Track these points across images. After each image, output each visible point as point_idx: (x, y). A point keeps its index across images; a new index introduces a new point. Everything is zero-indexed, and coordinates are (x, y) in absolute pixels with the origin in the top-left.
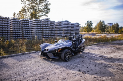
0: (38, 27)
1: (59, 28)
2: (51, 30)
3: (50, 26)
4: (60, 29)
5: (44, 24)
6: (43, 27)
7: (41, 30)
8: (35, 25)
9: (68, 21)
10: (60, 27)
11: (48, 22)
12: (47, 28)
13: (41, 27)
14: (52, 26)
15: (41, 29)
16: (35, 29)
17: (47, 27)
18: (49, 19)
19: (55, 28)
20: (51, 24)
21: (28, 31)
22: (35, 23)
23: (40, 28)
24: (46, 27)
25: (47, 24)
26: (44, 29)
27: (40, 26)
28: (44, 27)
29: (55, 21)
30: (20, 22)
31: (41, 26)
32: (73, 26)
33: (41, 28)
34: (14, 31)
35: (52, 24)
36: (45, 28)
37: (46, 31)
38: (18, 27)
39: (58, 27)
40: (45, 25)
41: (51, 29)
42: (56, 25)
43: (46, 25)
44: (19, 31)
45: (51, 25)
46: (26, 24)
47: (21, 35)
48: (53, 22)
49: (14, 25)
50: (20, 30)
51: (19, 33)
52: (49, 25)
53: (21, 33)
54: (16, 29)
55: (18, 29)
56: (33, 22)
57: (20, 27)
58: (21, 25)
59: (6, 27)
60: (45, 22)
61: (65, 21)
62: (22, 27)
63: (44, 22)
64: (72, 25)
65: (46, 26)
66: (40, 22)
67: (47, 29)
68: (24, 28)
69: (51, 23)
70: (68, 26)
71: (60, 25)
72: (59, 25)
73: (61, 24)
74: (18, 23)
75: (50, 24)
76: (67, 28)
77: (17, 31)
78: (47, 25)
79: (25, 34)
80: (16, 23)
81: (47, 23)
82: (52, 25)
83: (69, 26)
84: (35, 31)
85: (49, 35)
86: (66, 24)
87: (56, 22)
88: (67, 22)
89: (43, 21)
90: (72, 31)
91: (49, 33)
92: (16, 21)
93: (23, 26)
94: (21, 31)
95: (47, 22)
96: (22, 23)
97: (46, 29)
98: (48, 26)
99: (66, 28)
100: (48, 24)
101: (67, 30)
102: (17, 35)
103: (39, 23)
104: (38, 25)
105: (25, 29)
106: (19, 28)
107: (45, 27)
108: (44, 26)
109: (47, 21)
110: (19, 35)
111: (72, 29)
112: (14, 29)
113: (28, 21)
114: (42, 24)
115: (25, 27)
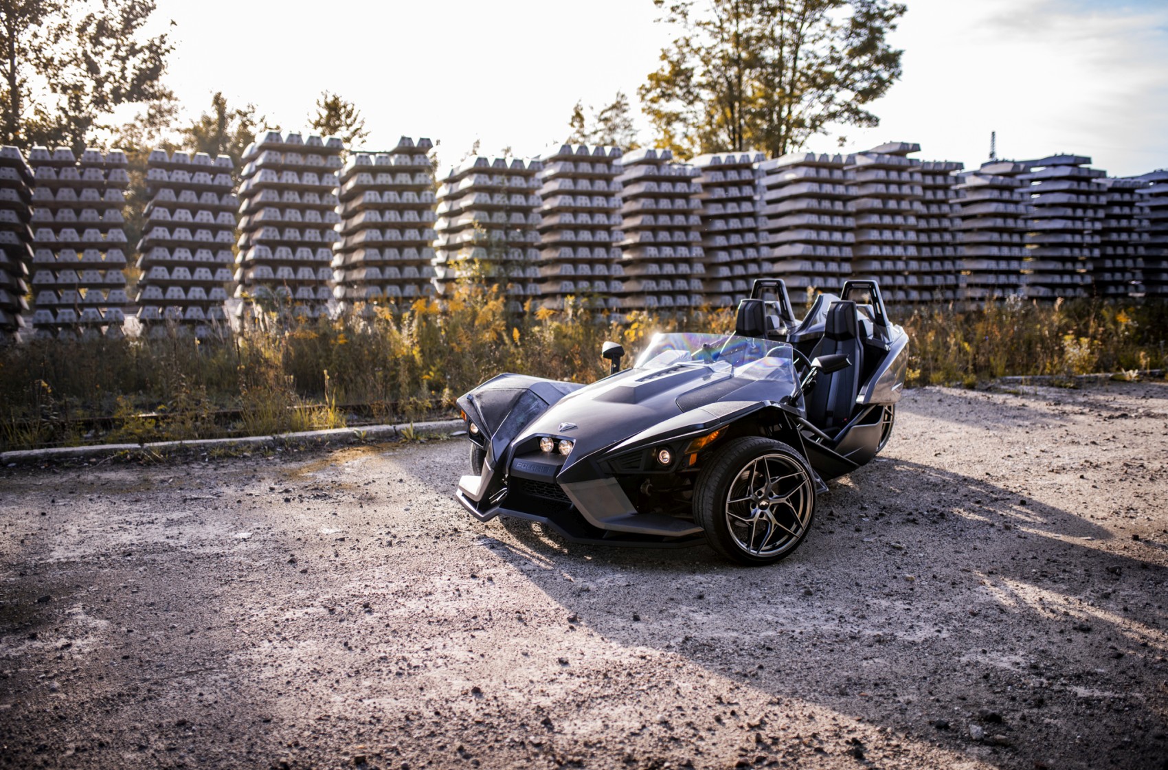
0: (826, 220)
1: (999, 222)
2: (931, 245)
3: (918, 207)
4: (1001, 231)
5: (871, 189)
6: (859, 213)
7: (850, 237)
8: (802, 204)
9: (1076, 162)
10: (1005, 216)
11: (905, 176)
12: (894, 228)
13: (845, 215)
14: (934, 209)
15: (844, 230)
16: (804, 235)
17: (893, 213)
18: (916, 148)
19: (959, 224)
20: (925, 188)
21: (751, 253)
22: (803, 188)
23: (838, 221)
24: (887, 220)
25: (894, 189)
26: (874, 235)
27: (839, 206)
28: (875, 219)
29: (960, 166)
30: (687, 180)
31: (852, 207)
32: (1121, 204)
33: (851, 222)
34: (652, 252)
35: (935, 188)
36: (881, 228)
37: (887, 251)
38: (679, 220)
39: (985, 216)
40: (877, 204)
41: (929, 231)
42: (971, 197)
43: (885, 198)
44: (683, 252)
45: (929, 195)
46: (734, 192)
47: (697, 285)
48: (945, 174)
49: (648, 203)
50: (687, 245)
51: (684, 269)
52: (912, 199)
53: (699, 269)
54: (664, 236)
55: (679, 236)
56: (789, 176)
57: (694, 220)
58: (695, 203)
59: (601, 219)
60: (881, 174)
61: (1052, 162)
62: (706, 219)
63: (871, 176)
64: (1112, 190)
65: (892, 204)
66: (838, 174)
67: (899, 235)
68: (719, 225)
69: (929, 180)
70: (1074, 206)
71: (1006, 195)
72: (995, 194)
73: (1011, 189)
74: (681, 188)
75: (918, 191)
76: (1069, 224)
77: (667, 252)
78: (899, 198)
79: (725, 272)
80: (666, 187)
81: (900, 184)
82: (940, 195)
83: (1085, 207)
84: (798, 249)
85: (913, 280)
86: (1065, 185)
87: (968, 168)
88: (1065, 171)
89: (867, 168)
90: (1115, 244)
91: (914, 265)
92: (664, 171)
93: (714, 210)
94: (697, 252)
95: (894, 175)
96: (706, 186)
97: (887, 235)
98: (905, 205)
99: (1058, 224)
100: (906, 190)
101: (1068, 238)
102: (671, 278)
103: (834, 183)
104: (826, 204)
105: (726, 233)
106: (686, 229)
107: (881, 212)
108: (872, 211)
109: (900, 169)
110: (685, 277)
111: (1119, 230)
112: (648, 236)
113: (746, 175)
114: (854, 191)
115: (725, 217)
